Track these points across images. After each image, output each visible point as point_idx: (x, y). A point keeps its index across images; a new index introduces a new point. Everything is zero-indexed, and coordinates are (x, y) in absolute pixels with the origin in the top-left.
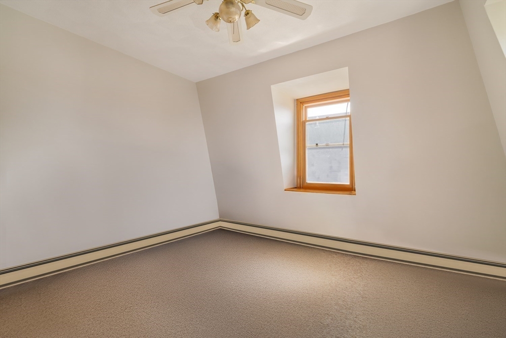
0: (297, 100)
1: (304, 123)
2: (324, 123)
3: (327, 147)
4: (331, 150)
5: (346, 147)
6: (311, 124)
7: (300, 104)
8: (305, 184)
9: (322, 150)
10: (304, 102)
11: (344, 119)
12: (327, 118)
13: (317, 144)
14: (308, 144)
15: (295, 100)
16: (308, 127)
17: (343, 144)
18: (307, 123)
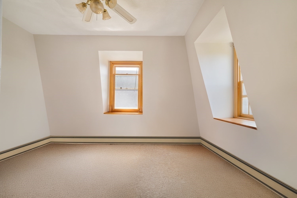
0: (110, 61)
1: (114, 75)
2: (125, 76)
3: (127, 89)
4: (129, 91)
5: (136, 90)
6: (118, 76)
7: (112, 64)
8: (113, 109)
9: (124, 91)
10: (114, 63)
11: (136, 76)
12: (127, 74)
13: (121, 88)
14: (116, 88)
15: (109, 61)
16: (117, 78)
17: (135, 89)
18: (116, 75)
